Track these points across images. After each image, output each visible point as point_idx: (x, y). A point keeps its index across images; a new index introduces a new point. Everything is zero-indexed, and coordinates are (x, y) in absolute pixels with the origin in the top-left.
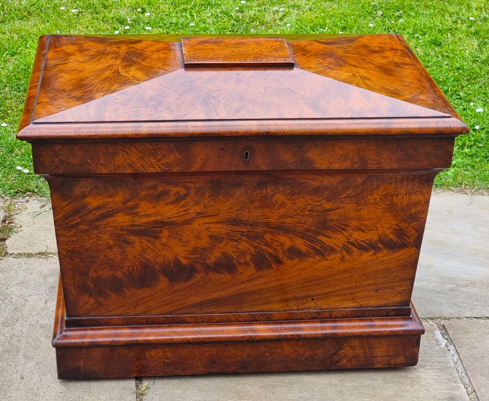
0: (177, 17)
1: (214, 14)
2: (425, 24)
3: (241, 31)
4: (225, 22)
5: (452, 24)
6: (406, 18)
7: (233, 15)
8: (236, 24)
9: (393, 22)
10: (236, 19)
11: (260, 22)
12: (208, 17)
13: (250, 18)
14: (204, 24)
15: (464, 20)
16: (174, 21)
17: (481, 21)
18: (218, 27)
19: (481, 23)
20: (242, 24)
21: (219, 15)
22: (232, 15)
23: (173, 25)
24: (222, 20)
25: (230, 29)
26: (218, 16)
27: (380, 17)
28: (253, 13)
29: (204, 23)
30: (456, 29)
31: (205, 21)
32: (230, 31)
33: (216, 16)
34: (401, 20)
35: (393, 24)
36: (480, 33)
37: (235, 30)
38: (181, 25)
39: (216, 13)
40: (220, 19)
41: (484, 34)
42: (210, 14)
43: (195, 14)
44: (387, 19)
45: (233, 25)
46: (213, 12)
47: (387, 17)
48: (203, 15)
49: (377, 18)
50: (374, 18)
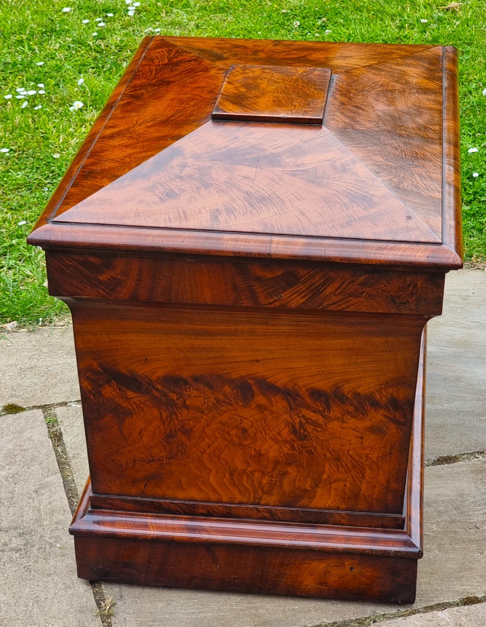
0: (9, 53)
1: (64, 45)
2: (362, 35)
3: (109, 66)
4: (82, 56)
5: (397, 30)
6: (334, 28)
7: (91, 44)
8: (99, 56)
9: (317, 35)
10: (97, 48)
11: (131, 51)
12: (55, 50)
13: (116, 46)
14: (54, 61)
15: (412, 24)
16: (9, 60)
17: (435, 23)
18: (75, 63)
19: (435, 26)
20: (107, 56)
21: (72, 46)
22: (89, 45)
23: (10, 66)
24: (78, 53)
25: (93, 65)
26: (69, 47)
27: (298, 30)
28: (119, 39)
29: (53, 58)
30: (405, 37)
31: (53, 56)
32: (93, 68)
33: (67, 48)
34: (327, 31)
35: (317, 37)
36: (440, 40)
37: (100, 66)
38: (21, 65)
39: (66, 44)
40: (74, 52)
41: (445, 41)
42: (58, 45)
43: (36, 47)
44: (307, 31)
45: (95, 59)
46: (61, 42)
47: (306, 29)
48: (48, 47)
49: (293, 31)
50: (289, 31)
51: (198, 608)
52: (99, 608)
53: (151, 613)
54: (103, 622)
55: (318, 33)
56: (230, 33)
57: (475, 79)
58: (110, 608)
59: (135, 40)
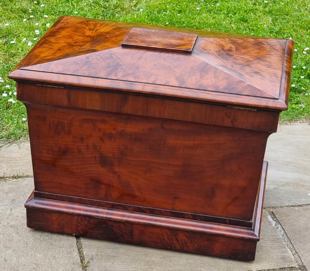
0: (62, 6)
1: (89, 4)
2: (235, 7)
3: (109, 15)
4: (97, 10)
5: (252, 6)
6: (221, 3)
7: (102, 4)
8: (105, 10)
9: (212, 6)
10: (104, 6)
11: (121, 8)
12: (84, 6)
13: (114, 6)
14: (83, 11)
15: (260, 3)
16: (61, 10)
17: (272, 3)
18: (93, 13)
19: (272, 4)
20: (109, 10)
21: (92, 4)
22: (101, 4)
23: (62, 13)
24: (95, 8)
25: (101, 15)
26: (91, 5)
27: (204, 2)
28: (115, 2)
29: (83, 10)
30: (256, 9)
31: (83, 9)
32: (102, 16)
33: (90, 5)
34: (218, 4)
35: (213, 7)
36: (273, 12)
37: (105, 15)
38: (67, 12)
39: (89, 3)
40: (93, 7)
41: (275, 13)
42: (86, 4)
43: (75, 4)
44: (208, 3)
45: (103, 11)
46: (87, 2)
47: (208, 2)
48: (81, 4)
49: (201, 3)
50: (199, 3)
51: (126, 266)
52: (82, 263)
53: (105, 267)
54: (83, 269)
55: (213, 5)
56: (170, 2)
57: (287, 32)
58: (87, 264)
59: (123, 3)
